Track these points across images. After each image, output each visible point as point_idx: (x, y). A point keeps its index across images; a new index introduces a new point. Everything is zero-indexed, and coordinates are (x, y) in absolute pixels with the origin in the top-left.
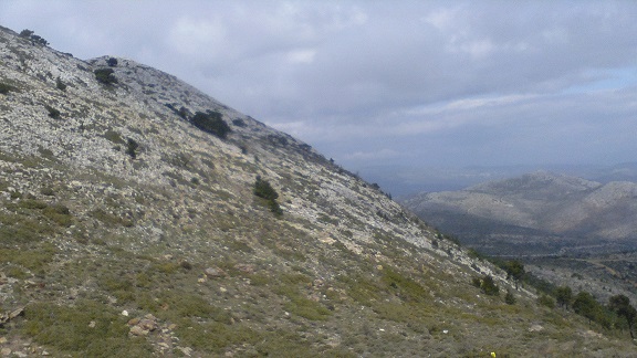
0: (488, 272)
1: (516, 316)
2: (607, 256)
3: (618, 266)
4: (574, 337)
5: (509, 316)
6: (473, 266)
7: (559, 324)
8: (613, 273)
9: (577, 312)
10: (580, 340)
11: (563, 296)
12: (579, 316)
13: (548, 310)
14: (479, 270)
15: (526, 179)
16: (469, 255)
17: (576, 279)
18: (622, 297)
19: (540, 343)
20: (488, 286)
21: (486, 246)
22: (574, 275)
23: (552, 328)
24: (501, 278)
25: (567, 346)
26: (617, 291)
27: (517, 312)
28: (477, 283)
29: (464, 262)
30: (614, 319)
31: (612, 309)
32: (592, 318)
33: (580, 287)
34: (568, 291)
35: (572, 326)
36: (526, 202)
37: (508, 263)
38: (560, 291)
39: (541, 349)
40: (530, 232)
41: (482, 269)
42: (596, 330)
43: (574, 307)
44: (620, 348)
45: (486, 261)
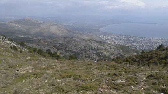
0: (14, 44)
1: (23, 56)
2: (45, 40)
3: (48, 42)
4: (38, 60)
5: (21, 56)
6: (10, 43)
7: (34, 57)
8: (47, 44)
9: (38, 54)
10: (40, 60)
11: (35, 50)
12: (39, 55)
13: (31, 54)
14: (12, 44)
15: (24, 20)
16: (8, 40)
17: (38, 46)
18: (49, 50)
19: (30, 62)
20: (15, 48)
21: (13, 38)
22: (37, 45)
23: (32, 58)
24: (18, 46)
25: (37, 62)
26: (48, 48)
27: (23, 54)
28: (11, 48)
29: (7, 42)
30: (47, 55)
31: (46, 52)
32: (42, 55)
33: (39, 48)
34: (36, 49)
35: (37, 57)
36: (24, 26)
37: (20, 42)
38: (34, 49)
39: (30, 63)
40: (25, 34)
41: (13, 44)
42: (43, 58)
43: (37, 52)
44: (49, 61)
45: (13, 42)
